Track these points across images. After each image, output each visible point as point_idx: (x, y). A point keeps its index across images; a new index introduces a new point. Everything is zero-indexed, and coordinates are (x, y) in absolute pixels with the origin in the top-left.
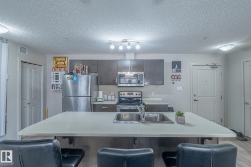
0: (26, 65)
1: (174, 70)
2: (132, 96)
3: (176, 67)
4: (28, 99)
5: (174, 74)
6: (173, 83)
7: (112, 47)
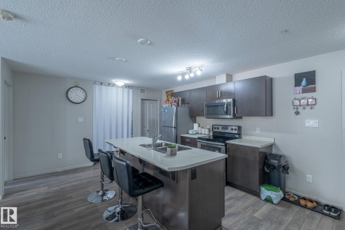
0: (146, 102)
1: (299, 89)
2: (226, 131)
3: (304, 83)
4: (147, 128)
5: (299, 96)
6: (297, 113)
7: (179, 78)
